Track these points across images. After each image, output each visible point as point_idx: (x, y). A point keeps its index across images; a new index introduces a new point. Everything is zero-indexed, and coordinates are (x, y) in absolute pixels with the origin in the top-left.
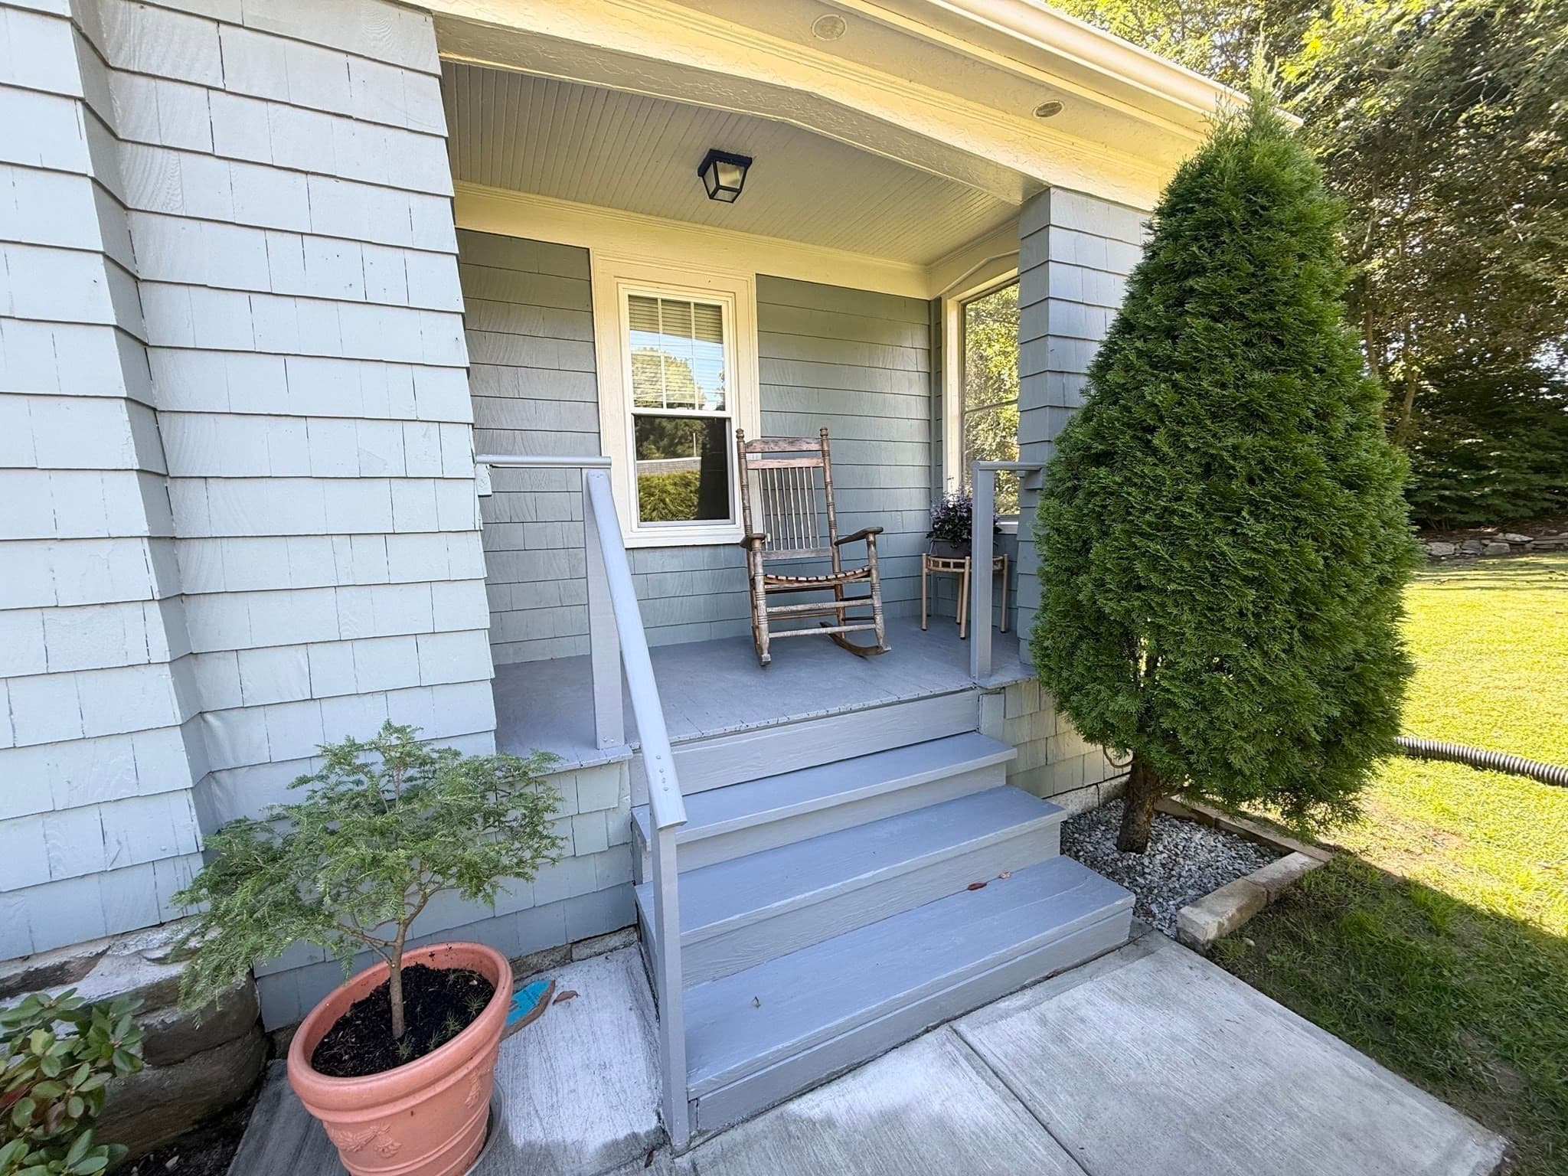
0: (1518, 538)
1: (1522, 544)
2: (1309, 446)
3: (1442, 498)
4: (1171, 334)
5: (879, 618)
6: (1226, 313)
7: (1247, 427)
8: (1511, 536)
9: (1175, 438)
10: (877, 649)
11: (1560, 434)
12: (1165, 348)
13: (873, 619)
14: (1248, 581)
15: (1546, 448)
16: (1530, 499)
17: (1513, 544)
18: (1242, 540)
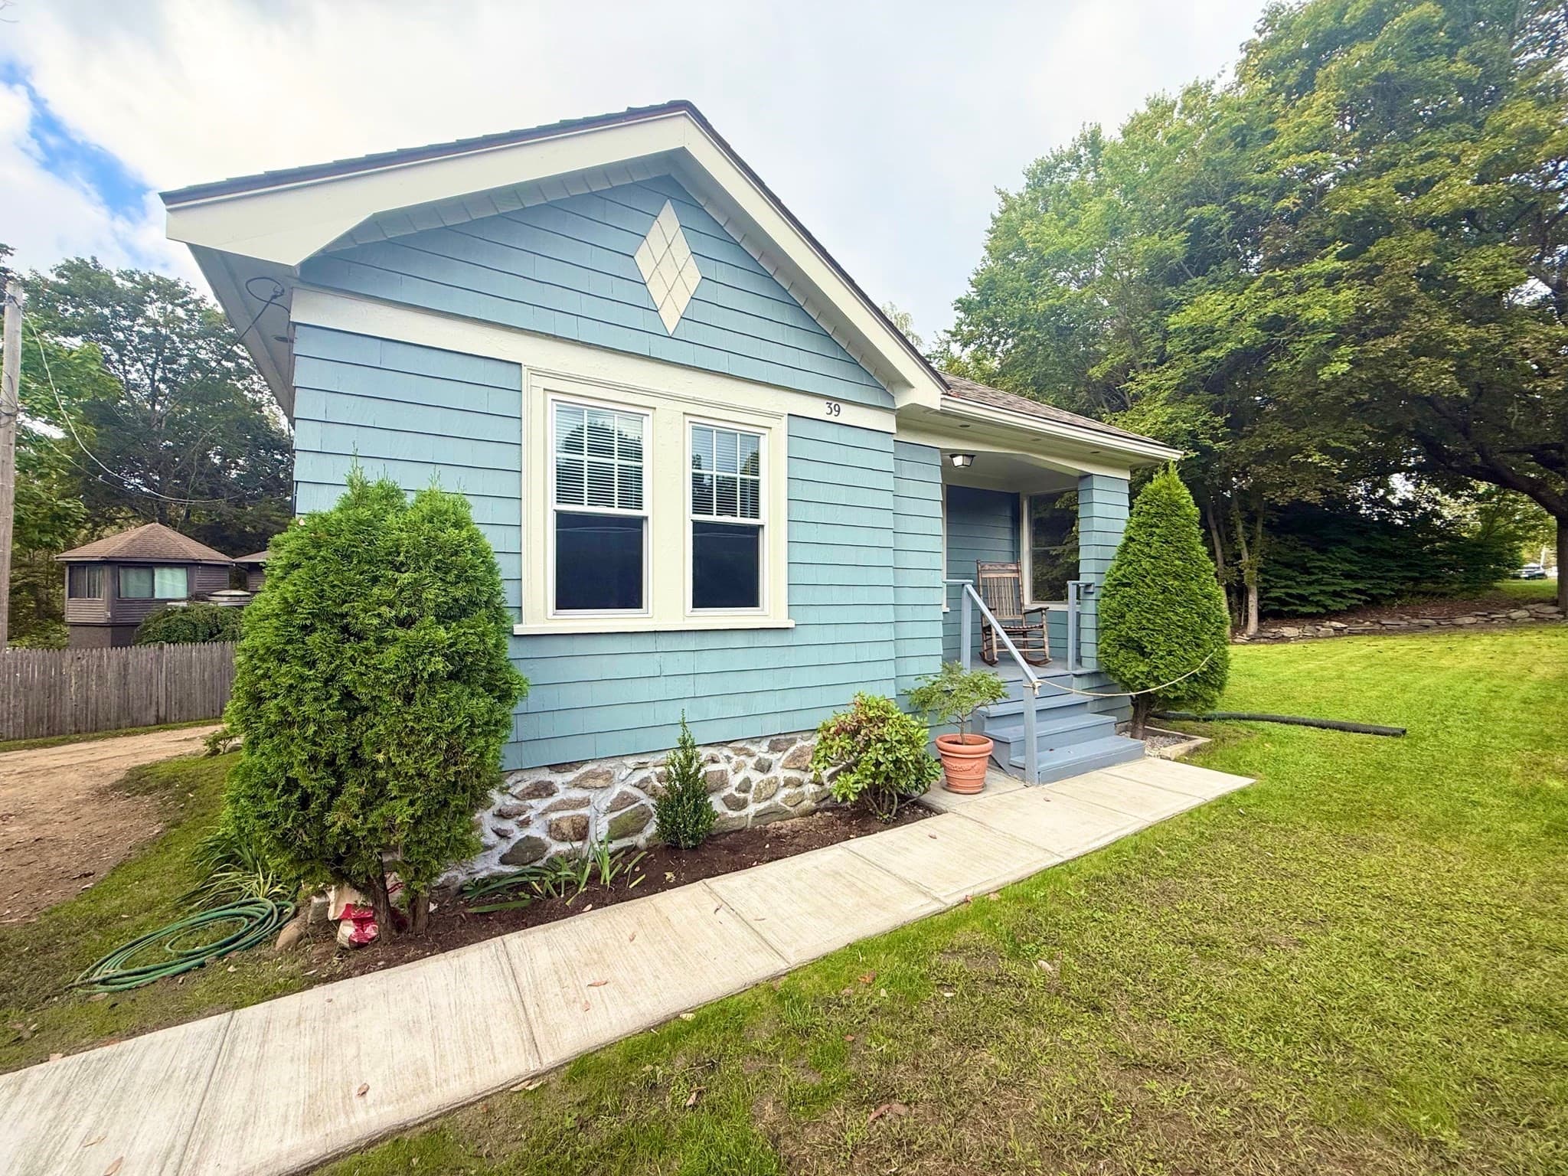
0: (1339, 625)
1: (1341, 630)
2: (1194, 586)
3: (1288, 595)
4: (1148, 545)
5: (1047, 647)
6: (1167, 542)
7: (1175, 579)
8: (1334, 624)
9: (1153, 580)
10: (1046, 661)
11: (1360, 552)
12: (1146, 550)
13: (1043, 647)
14: (1179, 626)
15: (1350, 562)
16: (1344, 597)
17: (1336, 629)
18: (1177, 614)
